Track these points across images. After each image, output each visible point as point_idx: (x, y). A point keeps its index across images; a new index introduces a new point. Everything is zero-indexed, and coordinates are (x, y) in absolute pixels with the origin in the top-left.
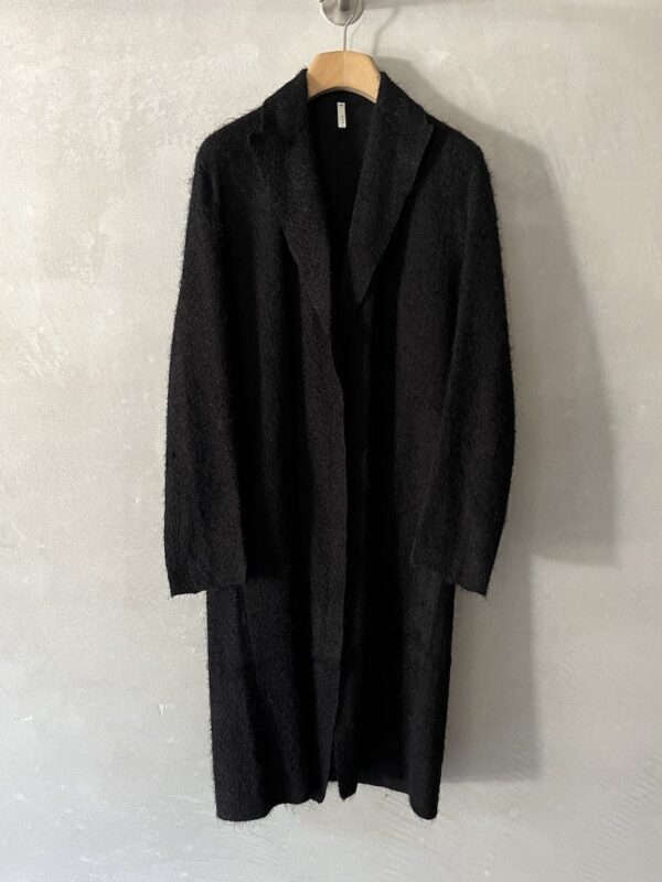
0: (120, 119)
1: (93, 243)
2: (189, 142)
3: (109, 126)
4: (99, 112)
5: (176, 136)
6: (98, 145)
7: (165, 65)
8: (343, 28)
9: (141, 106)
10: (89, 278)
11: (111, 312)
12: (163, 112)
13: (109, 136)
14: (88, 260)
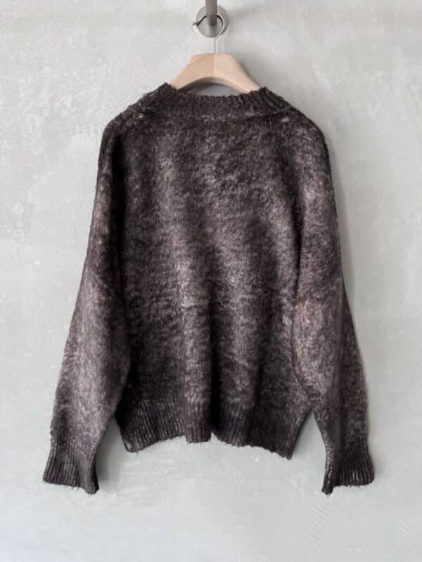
0: (41, 115)
1: (22, 210)
2: (95, 131)
3: (33, 121)
4: (25, 111)
5: (85, 126)
6: (24, 135)
7: (75, 73)
8: (212, 39)
9: (57, 104)
10: (20, 237)
11: (38, 263)
12: (75, 109)
13: (34, 127)
14: (19, 224)
